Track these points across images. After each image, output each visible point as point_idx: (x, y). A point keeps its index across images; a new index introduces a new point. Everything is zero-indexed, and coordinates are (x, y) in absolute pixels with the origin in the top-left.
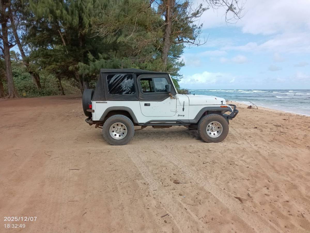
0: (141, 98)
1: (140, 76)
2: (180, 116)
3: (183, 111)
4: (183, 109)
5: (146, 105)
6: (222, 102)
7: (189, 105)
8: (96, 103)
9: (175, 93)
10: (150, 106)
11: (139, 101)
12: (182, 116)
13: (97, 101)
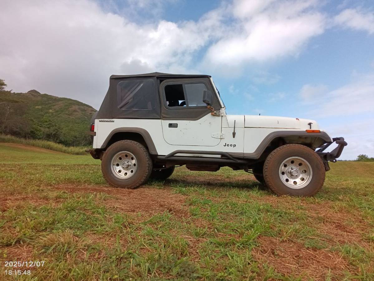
0: (165, 115)
1: (164, 81)
2: (228, 145)
3: (234, 137)
4: (234, 134)
5: (171, 125)
6: (310, 124)
7: (245, 127)
8: (100, 121)
9: (219, 107)
10: (177, 127)
11: (161, 120)
12: (231, 145)
13: (101, 120)
